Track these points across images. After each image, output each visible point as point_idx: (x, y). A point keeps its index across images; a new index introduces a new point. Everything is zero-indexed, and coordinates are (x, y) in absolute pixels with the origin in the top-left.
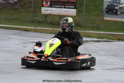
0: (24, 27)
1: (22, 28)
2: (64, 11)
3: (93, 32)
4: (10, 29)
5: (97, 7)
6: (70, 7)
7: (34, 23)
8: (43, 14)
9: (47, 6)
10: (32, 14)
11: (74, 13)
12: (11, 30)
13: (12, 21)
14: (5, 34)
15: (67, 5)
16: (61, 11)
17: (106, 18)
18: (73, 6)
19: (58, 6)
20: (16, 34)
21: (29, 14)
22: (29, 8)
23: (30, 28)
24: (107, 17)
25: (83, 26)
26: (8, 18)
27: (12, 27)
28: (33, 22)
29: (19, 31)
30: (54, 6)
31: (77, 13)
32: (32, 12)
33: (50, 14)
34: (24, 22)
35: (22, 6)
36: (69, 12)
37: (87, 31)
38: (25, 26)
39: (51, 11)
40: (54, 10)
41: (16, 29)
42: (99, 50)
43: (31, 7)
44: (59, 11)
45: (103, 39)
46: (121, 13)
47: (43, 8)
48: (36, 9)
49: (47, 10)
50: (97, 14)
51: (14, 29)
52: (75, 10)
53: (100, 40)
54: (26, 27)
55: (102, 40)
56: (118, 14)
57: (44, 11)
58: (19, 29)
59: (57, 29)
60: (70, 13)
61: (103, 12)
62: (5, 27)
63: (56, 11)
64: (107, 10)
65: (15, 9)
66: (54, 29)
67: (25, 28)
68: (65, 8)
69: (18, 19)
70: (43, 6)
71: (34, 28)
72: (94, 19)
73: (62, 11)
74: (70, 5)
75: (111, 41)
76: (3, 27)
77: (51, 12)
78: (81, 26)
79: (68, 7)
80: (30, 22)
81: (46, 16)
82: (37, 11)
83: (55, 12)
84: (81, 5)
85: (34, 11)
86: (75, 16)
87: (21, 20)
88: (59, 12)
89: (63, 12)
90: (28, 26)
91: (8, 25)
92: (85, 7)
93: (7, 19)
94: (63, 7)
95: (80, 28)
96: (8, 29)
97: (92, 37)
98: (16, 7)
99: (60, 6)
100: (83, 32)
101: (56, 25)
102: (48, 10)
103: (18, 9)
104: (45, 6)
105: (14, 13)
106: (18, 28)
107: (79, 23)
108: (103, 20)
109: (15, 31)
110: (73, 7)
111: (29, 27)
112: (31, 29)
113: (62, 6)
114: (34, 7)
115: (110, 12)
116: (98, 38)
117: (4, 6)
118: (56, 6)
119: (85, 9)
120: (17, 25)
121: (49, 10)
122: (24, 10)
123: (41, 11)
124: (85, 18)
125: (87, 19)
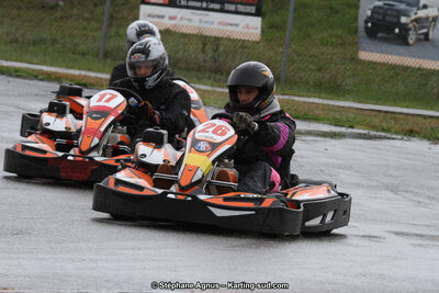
0: (76, 72)
1: (67, 77)
2: (220, 23)
3: (317, 101)
4: (25, 78)
5: (337, 12)
6: (241, 8)
7: (109, 61)
9: (160, 1)
10: (105, 24)
11: (252, 31)
12: (27, 81)
13: (32, 48)
14: (7, 96)
15: (229, 2)
16: (206, 22)
17: (364, 55)
18: (250, 5)
19: (198, 4)
20: (44, 96)
21: (94, 25)
22: (96, 5)
23: (97, 78)
24: (371, 51)
25: (283, 78)
26: (21, 39)
27: (34, 70)
28: (106, 55)
30: (183, 2)
31: (263, 31)
32: (105, 18)
33: (168, 31)
34: (74, 53)
36: (237, 25)
37: (297, 99)
38: (80, 69)
39: (171, 18)
40: (181, 18)
41: (48, 77)
42: (339, 167)
43: (104, 2)
44: (200, 21)
45: (352, 127)
46: (418, 40)
47: (144, 10)
48: (119, 11)
49: (159, 17)
50: (334, 39)
51: (41, 77)
52: (256, 22)
53: (343, 130)
54: (83, 73)
55: (350, 130)
56: (411, 42)
58: (57, 79)
60: (238, 29)
61: (356, 31)
62: (7, 68)
63: (189, 20)
64: (369, 25)
65: (43, 7)
67: (80, 75)
68: (222, 10)
69: (54, 41)
70: (144, 2)
72: (323, 54)
73: (213, 23)
74: (242, 4)
75: (381, 138)
76: (2, 67)
77: (173, 22)
79: (232, 7)
80: (97, 56)
82: (123, 18)
83: (185, 22)
84: (281, 3)
85: (112, 17)
86: (257, 43)
87: (64, 47)
88: (201, 25)
89: (215, 26)
90: (90, 70)
91: (17, 61)
92: (295, 10)
93: (16, 41)
94: (217, 6)
96: (18, 76)
97: (317, 119)
99: (204, 5)
100: (284, 101)
101: (188, 70)
102: (162, 17)
103: (57, 5)
104: (153, 1)
105: (42, 19)
106: (53, 73)
108: (354, 60)
109: (42, 83)
110: (253, 9)
111: (92, 74)
112: (101, 79)
113: (212, 6)
114: (113, 2)
115: (380, 35)
116: (336, 125)
118: (191, 3)
119: (295, 19)
120: (51, 65)
121: (167, 18)
122: (75, 11)
123: (136, 18)
124: (291, 50)
125: (300, 55)
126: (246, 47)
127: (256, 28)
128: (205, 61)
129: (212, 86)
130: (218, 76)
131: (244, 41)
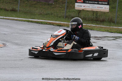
0: (58, 22)
1: (55, 23)
2: (98, 7)
6: (103, 3)
7: (67, 19)
8: (76, 10)
9: (81, 2)
10: (66, 9)
11: (107, 9)
12: (44, 25)
13: (46, 16)
14: (39, 29)
15: (99, 1)
16: (94, 7)
18: (106, 2)
19: (91, 2)
20: (49, 29)
21: (63, 9)
22: (63, 3)
25: (115, 22)
27: (46, 22)
28: (66, 17)
29: (52, 26)
30: (87, 2)
31: (109, 9)
32: (66, 7)
33: (83, 10)
34: (57, 17)
35: (57, 1)
36: (102, 8)
37: (120, 28)
38: (59, 21)
39: (84, 6)
40: (87, 6)
41: (50, 24)
43: (65, 3)
44: (92, 7)
47: (76, 4)
48: (69, 5)
49: (80, 6)
51: (48, 24)
52: (108, 7)
54: (60, 22)
57: (78, 7)
58: (53, 24)
59: (90, 25)
60: (103, 9)
62: (39, 21)
63: (89, 7)
65: (49, 5)
66: (87, 25)
68: (98, 4)
69: (52, 14)
70: (76, 2)
71: (67, 23)
74: (103, 2)
76: (37, 21)
78: (114, 22)
79: (101, 3)
80: (63, 17)
81: (80, 11)
82: (71, 7)
83: (88, 7)
84: (115, 1)
85: (68, 7)
86: (108, 12)
87: (55, 15)
89: (96, 8)
90: (62, 22)
91: (41, 19)
92: (118, 3)
93: (41, 14)
94: (97, 3)
95: (112, 24)
96: (42, 24)
98: (50, 3)
99: (93, 2)
100: (116, 28)
101: (89, 21)
102: (81, 6)
103: (52, 4)
104: (79, 2)
105: (48, 8)
106: (51, 22)
107: (111, 19)
109: (48, 26)
110: (107, 3)
111: (62, 23)
112: (65, 24)
113: (95, 3)
114: (68, 2)
117: (38, 1)
118: (89, 2)
119: (118, 6)
120: (51, 20)
121: (83, 6)
122: (57, 5)
123: (74, 7)
124: (118, 14)
125: (120, 15)
126: (105, 14)
127: (108, 8)
128: (94, 18)
129: (96, 25)
130: (97, 22)
131: (104, 12)
